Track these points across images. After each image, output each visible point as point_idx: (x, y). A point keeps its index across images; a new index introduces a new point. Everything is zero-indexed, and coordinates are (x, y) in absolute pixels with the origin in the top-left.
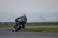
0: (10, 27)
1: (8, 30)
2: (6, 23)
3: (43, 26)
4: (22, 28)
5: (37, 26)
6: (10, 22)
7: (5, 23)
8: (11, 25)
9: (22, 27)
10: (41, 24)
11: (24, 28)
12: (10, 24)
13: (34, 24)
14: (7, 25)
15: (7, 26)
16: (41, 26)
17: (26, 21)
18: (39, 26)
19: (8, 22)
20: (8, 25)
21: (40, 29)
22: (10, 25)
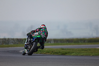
0: (11, 47)
1: (8, 52)
2: (5, 39)
3: (67, 44)
4: (39, 48)
5: (58, 45)
6: (12, 38)
7: (3, 39)
8: (14, 44)
9: (40, 46)
10: (64, 42)
11: (43, 48)
12: (12, 42)
13: (53, 41)
14: (6, 43)
15: (7, 45)
16: (64, 45)
17: (47, 36)
18: (62, 45)
19: (9, 39)
20: (8, 43)
21: (63, 51)
22: (12, 44)
